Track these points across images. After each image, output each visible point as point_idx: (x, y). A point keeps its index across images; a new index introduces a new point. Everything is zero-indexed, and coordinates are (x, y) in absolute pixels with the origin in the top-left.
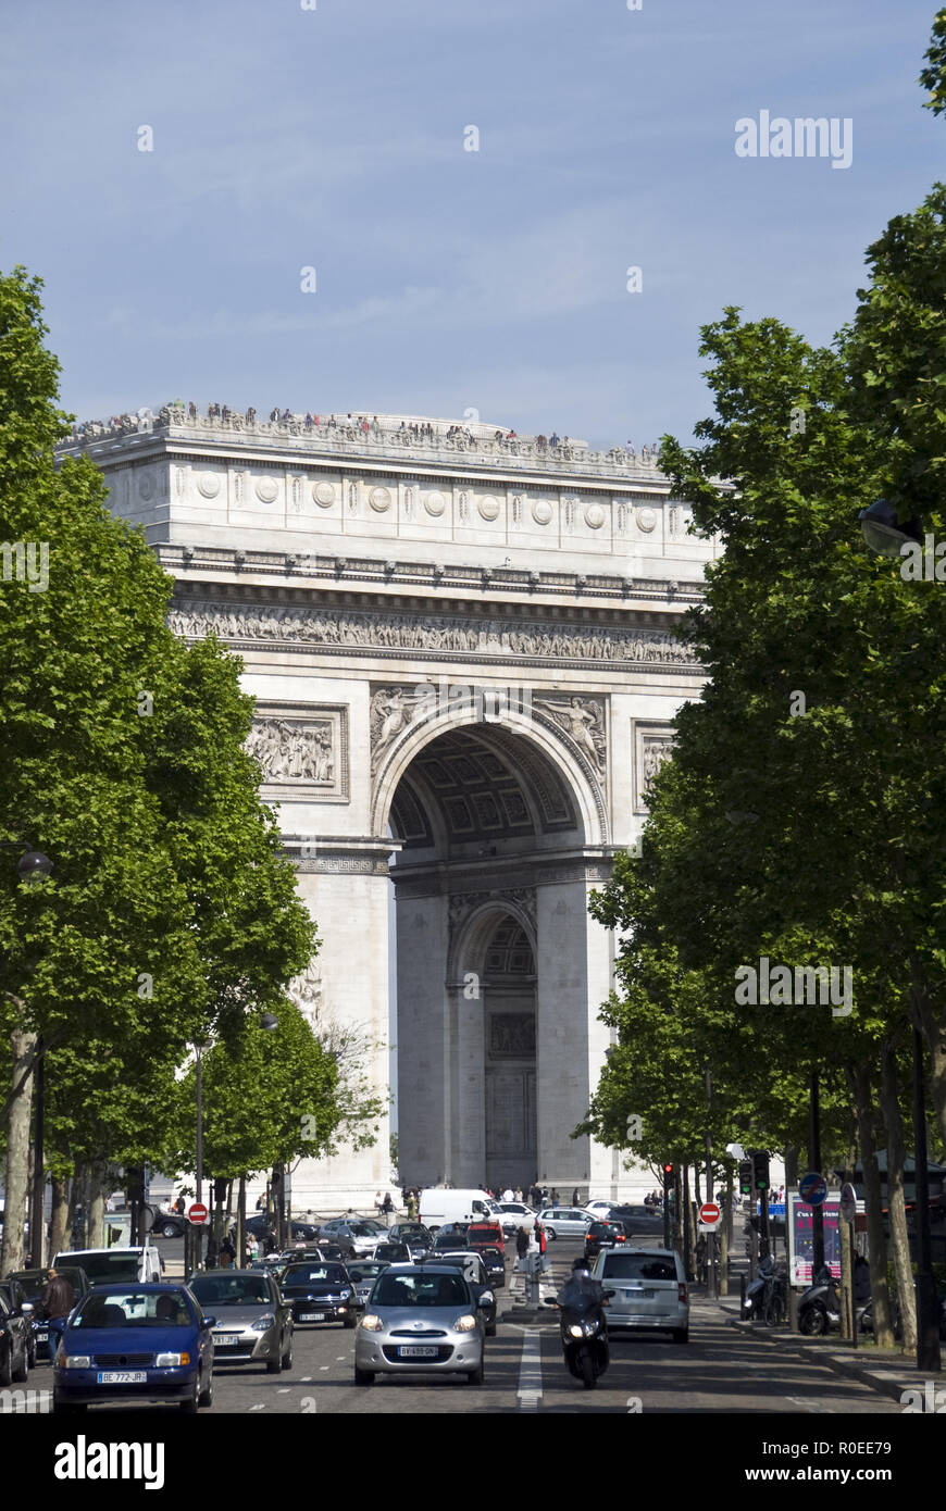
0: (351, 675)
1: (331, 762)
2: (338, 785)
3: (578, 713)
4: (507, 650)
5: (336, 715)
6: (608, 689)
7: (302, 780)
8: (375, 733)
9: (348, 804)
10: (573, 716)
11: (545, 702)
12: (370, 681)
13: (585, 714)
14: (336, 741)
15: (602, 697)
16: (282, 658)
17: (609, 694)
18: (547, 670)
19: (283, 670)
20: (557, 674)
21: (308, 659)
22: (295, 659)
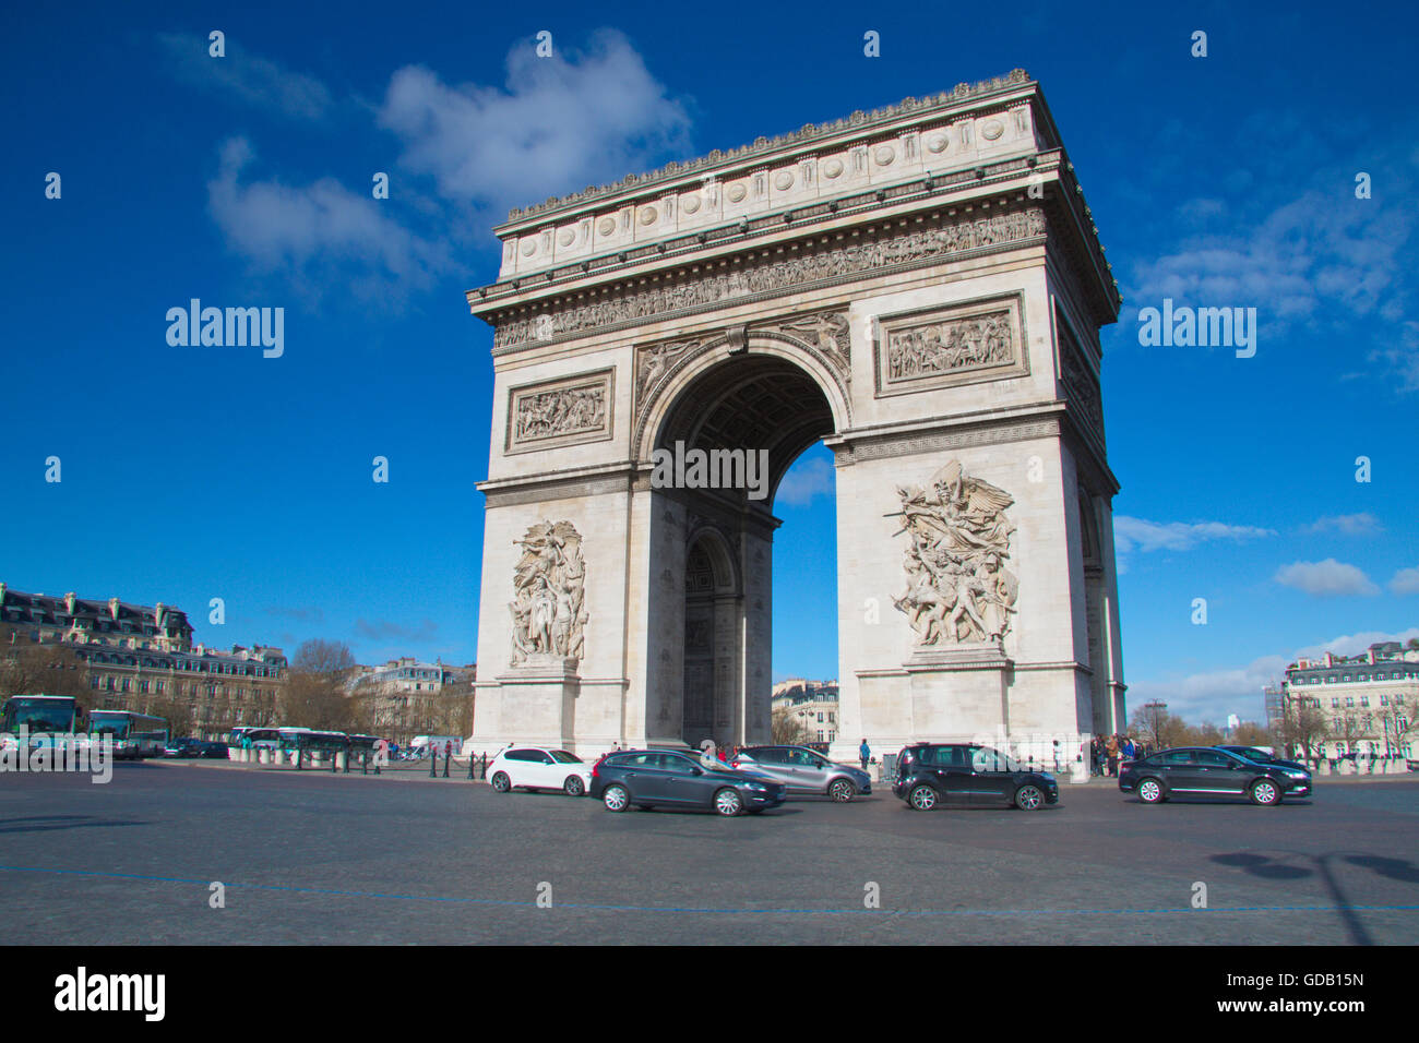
0: (618, 344)
1: (601, 412)
2: (607, 426)
3: (822, 327)
4: (746, 292)
5: (608, 376)
6: (847, 299)
7: (579, 429)
8: (640, 383)
9: (612, 439)
10: (819, 330)
11: (791, 325)
12: (635, 346)
13: (830, 325)
14: (607, 396)
15: (844, 307)
16: (567, 346)
17: (848, 303)
18: (785, 298)
19: (568, 354)
20: (794, 299)
21: (586, 342)
22: (576, 344)
